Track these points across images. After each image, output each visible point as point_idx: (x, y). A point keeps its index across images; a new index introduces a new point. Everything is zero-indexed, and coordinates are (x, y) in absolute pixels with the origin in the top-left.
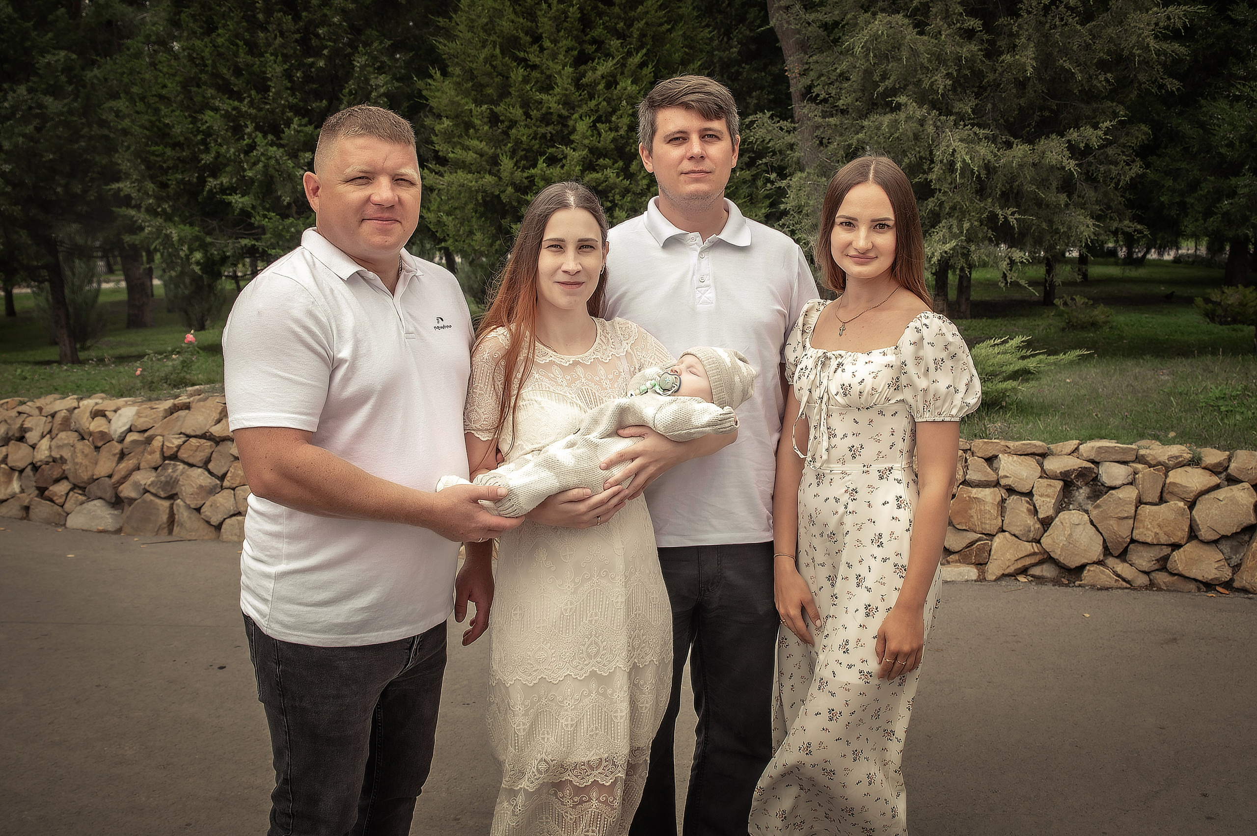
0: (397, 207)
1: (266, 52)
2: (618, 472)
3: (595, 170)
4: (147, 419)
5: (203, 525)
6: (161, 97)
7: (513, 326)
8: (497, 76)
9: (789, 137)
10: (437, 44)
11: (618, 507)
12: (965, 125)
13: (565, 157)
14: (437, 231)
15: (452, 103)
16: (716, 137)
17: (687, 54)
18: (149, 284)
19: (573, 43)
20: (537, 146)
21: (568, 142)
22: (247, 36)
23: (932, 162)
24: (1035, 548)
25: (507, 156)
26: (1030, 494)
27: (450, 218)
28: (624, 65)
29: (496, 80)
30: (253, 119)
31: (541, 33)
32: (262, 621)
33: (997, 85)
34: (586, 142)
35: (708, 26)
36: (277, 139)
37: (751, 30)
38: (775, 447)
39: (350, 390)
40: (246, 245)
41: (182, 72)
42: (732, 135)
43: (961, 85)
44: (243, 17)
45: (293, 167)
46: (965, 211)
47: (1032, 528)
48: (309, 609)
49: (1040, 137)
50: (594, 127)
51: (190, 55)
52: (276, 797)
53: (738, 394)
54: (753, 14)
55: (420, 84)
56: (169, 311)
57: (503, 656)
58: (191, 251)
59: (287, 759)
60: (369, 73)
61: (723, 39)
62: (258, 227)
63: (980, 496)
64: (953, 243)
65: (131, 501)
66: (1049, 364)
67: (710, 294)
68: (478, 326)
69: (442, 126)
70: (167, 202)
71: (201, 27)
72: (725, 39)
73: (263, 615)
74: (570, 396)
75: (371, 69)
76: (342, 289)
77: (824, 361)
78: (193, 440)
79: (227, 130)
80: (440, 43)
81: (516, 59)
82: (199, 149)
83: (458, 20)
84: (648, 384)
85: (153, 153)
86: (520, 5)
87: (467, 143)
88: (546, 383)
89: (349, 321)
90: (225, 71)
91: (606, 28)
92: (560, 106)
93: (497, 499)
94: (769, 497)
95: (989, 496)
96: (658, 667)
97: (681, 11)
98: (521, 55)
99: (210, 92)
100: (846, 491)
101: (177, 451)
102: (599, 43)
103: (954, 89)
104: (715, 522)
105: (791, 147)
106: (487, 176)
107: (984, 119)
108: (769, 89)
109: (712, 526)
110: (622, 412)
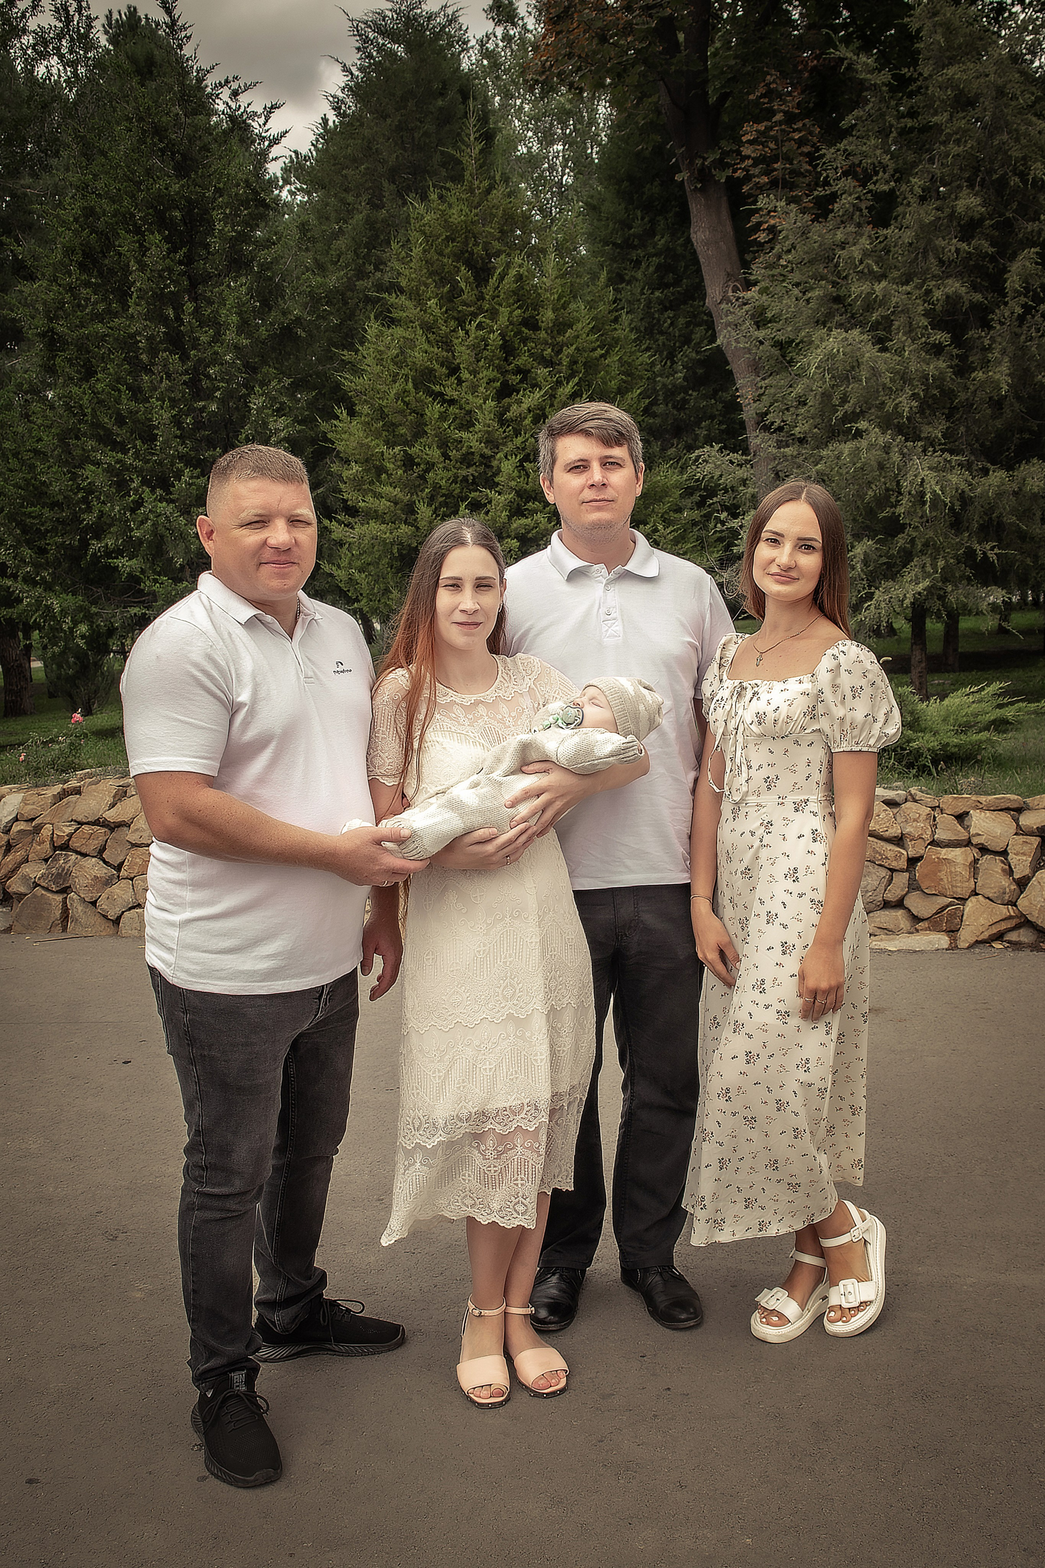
0: (295, 549)
1: (152, 397)
2: (524, 810)
3: (523, 515)
4: (34, 807)
5: (100, 920)
6: (36, 452)
7: (413, 667)
8: (410, 414)
9: (741, 471)
10: (342, 380)
11: (527, 844)
12: (935, 451)
13: (490, 502)
14: (348, 591)
15: (362, 445)
16: (618, 464)
17: (625, 382)
18: (27, 665)
19: (495, 373)
20: (457, 491)
21: (492, 484)
22: (130, 380)
23: (900, 494)
24: (1011, 911)
25: (424, 503)
26: (1004, 853)
27: (363, 576)
28: (553, 396)
29: (409, 418)
30: (139, 472)
31: (459, 364)
32: (168, 970)
33: (968, 406)
34: (513, 483)
35: (648, 349)
36: (167, 494)
37: (697, 353)
38: (691, 785)
39: (251, 734)
40: (135, 614)
41: (58, 423)
42: (635, 463)
43: (929, 406)
44: (124, 360)
45: (186, 525)
46: (939, 548)
47: (1007, 890)
48: (215, 956)
49: (1020, 462)
50: (521, 466)
51: (66, 404)
52: (188, 1151)
53: (644, 724)
54: (699, 333)
55: (324, 426)
56: (51, 695)
57: (416, 1003)
58: (75, 623)
59: (198, 1110)
60: (267, 415)
61: (666, 363)
62: (148, 594)
63: (950, 857)
64: (927, 583)
65: (21, 896)
66: (1029, 713)
67: (618, 627)
68: (380, 668)
69: (351, 472)
70: (47, 570)
71: (78, 372)
72: (669, 363)
73: (169, 965)
74: (472, 735)
75: (270, 412)
76: (240, 633)
77: (740, 692)
78: (85, 828)
79: (110, 486)
80: (345, 379)
81: (430, 393)
82: (80, 508)
83: (365, 353)
84: (551, 720)
85: (29, 515)
86: (434, 333)
87: (379, 490)
88: (447, 723)
89: (247, 665)
90: (106, 420)
91: (531, 355)
92: (483, 445)
93: (401, 841)
94: (686, 837)
95: (959, 856)
96: (576, 1010)
97: (616, 334)
98: (437, 388)
99: (91, 444)
100: (761, 824)
101: (69, 840)
102: (524, 373)
103: (921, 411)
104: (629, 862)
105: (744, 482)
106: (403, 526)
107: (957, 443)
108: (721, 418)
109: (627, 867)
110: (525, 748)
